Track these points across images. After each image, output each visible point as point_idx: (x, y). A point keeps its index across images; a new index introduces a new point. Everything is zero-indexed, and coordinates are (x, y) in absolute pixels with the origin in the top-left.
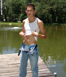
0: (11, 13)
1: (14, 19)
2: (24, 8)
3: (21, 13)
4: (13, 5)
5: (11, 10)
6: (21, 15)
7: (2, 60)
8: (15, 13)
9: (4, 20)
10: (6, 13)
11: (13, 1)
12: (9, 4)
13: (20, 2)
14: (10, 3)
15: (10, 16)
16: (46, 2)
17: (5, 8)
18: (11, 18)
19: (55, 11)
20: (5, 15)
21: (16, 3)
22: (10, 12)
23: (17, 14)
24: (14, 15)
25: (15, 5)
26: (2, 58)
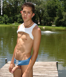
0: (46, 16)
1: (49, 23)
2: (60, 11)
3: (56, 17)
4: (49, 8)
5: (46, 13)
6: (56, 18)
8: (50, 16)
9: (39, 23)
10: (41, 16)
11: (48, 4)
12: (45, 7)
13: (56, 5)
14: (46, 5)
15: (45, 19)
17: (41, 11)
18: (45, 21)
21: (52, 6)
22: (44, 14)
23: (52, 17)
24: (49, 18)
25: (50, 8)
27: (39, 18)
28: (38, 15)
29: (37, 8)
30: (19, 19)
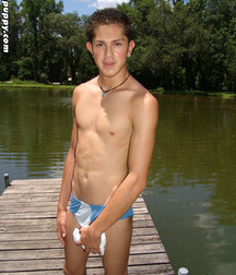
7: (28, 200)
16: (171, 37)
19: (194, 59)
20: (72, 67)
26: (31, 191)
27: (69, 68)
28: (68, 60)
29: (64, 44)
30: (21, 70)
